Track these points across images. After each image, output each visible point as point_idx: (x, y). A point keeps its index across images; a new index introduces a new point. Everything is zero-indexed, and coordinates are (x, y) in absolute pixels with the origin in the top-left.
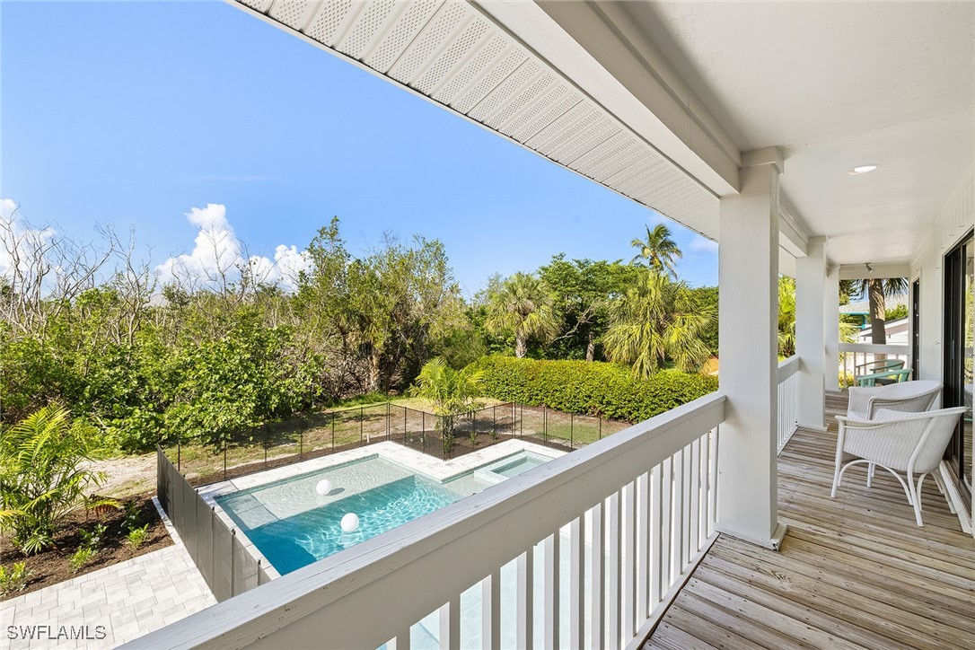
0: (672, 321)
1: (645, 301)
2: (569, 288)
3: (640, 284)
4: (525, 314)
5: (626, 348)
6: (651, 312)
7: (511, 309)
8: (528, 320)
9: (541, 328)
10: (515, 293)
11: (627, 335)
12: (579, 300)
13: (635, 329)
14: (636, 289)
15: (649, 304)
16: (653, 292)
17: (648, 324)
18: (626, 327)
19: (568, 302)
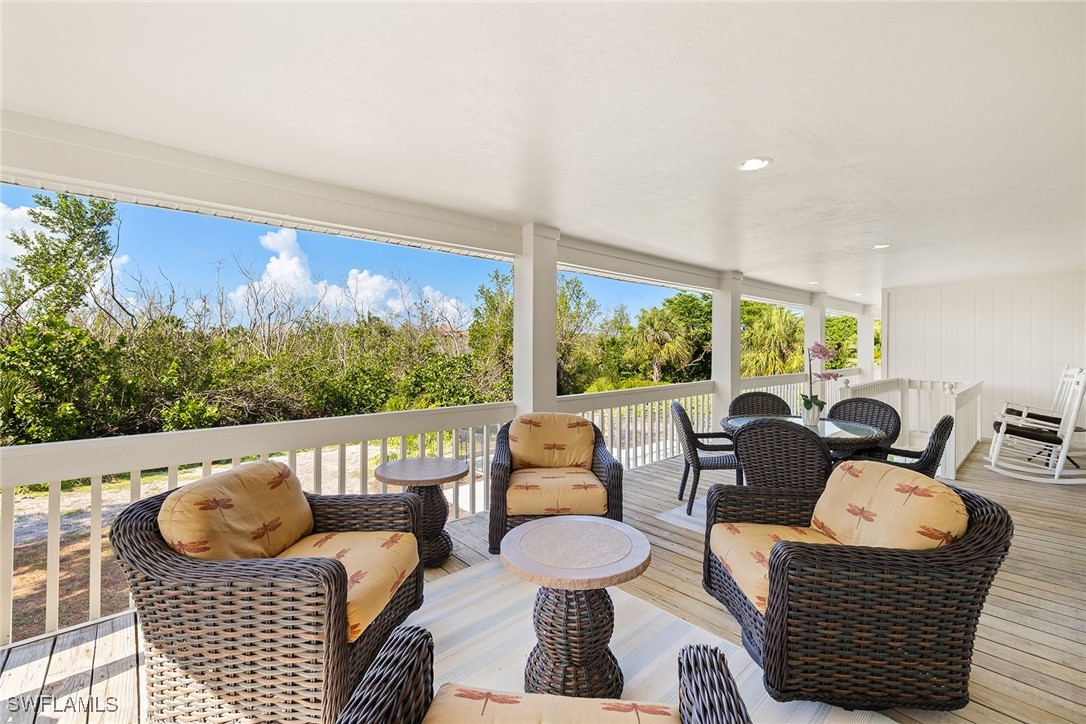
0: (793, 349)
1: (769, 334)
2: (694, 320)
3: (765, 319)
4: (662, 343)
5: (754, 371)
6: (775, 343)
7: (650, 340)
8: (665, 349)
9: (677, 356)
10: (652, 325)
11: (755, 361)
12: (703, 331)
13: (762, 357)
14: (761, 324)
15: (773, 335)
16: (777, 327)
17: (772, 352)
18: (753, 354)
19: (692, 332)
